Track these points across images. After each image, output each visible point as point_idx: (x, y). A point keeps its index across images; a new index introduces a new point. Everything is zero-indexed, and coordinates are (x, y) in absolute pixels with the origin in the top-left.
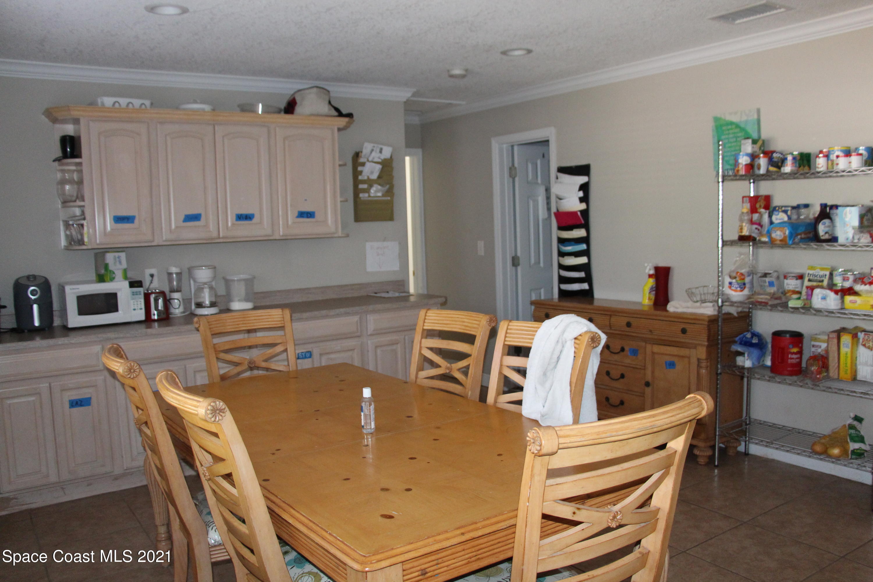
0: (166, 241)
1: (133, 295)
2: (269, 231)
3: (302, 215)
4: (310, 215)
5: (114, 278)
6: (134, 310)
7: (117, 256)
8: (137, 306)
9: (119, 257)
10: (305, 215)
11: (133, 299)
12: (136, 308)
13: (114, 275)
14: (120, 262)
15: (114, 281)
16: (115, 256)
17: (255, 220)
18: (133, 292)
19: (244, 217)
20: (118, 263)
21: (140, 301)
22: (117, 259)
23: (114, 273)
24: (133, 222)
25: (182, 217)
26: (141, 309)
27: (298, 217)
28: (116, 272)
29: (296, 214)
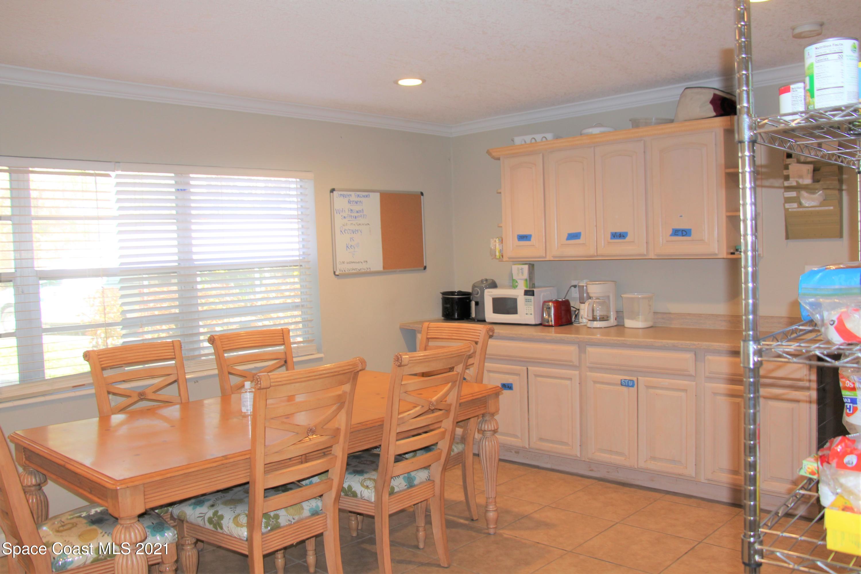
0: (554, 257)
1: (526, 301)
2: (643, 250)
3: (676, 232)
4: (685, 233)
5: (517, 286)
6: (527, 314)
7: (520, 268)
8: (529, 312)
9: (522, 269)
10: (680, 233)
11: (526, 305)
12: (528, 313)
13: (517, 284)
14: (522, 273)
15: (517, 288)
16: (518, 268)
17: (628, 239)
18: (526, 299)
19: (618, 235)
20: (520, 274)
21: (531, 308)
22: (520, 271)
23: (517, 282)
24: (530, 240)
25: (566, 236)
26: (531, 314)
27: (671, 235)
28: (518, 281)
29: (670, 232)
